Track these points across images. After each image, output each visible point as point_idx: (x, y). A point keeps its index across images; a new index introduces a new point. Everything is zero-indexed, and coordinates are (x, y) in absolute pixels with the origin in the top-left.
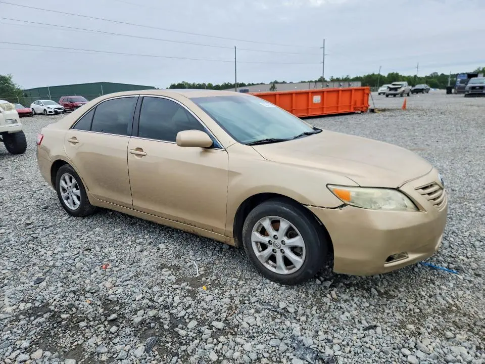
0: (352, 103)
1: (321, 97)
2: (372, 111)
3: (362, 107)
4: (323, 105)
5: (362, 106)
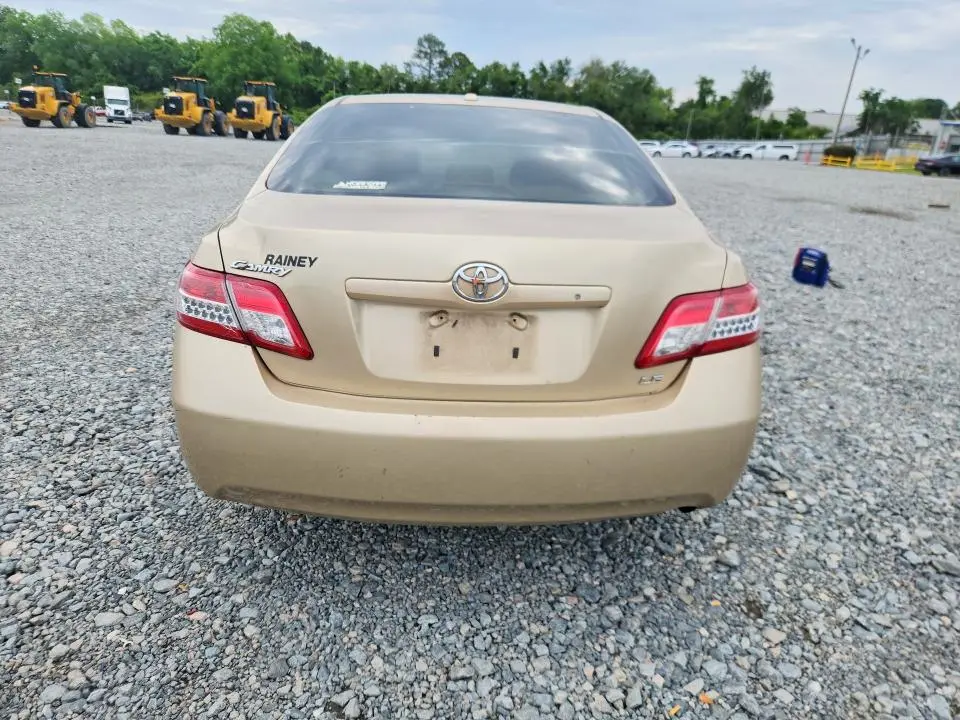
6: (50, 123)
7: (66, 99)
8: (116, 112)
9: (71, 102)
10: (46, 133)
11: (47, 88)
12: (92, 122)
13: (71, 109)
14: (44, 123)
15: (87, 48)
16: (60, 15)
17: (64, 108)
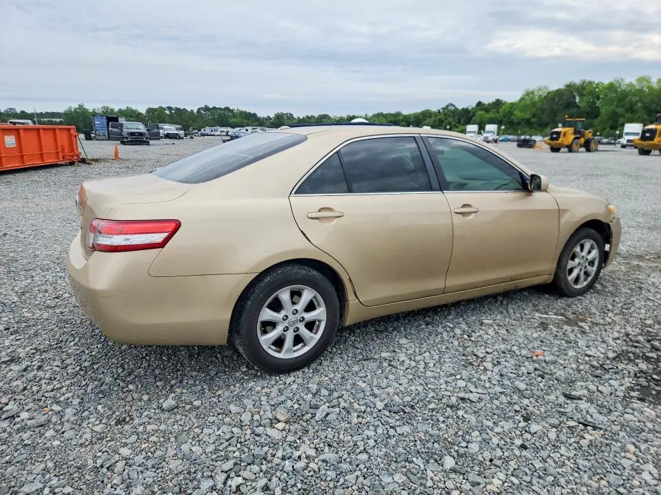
0: (60, 150)
1: (16, 138)
2: (83, 161)
3: (72, 156)
4: (21, 151)
5: (72, 154)
6: (566, 150)
7: (580, 134)
8: (628, 141)
9: (583, 136)
10: (563, 155)
11: (569, 129)
12: (594, 148)
13: (582, 140)
14: (562, 150)
15: (634, 99)
16: (622, 80)
17: (577, 140)
